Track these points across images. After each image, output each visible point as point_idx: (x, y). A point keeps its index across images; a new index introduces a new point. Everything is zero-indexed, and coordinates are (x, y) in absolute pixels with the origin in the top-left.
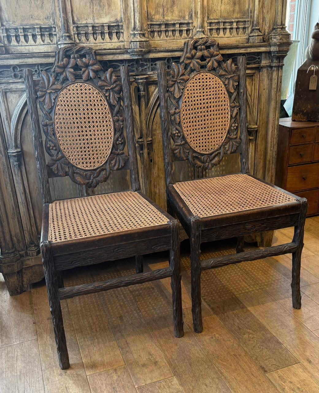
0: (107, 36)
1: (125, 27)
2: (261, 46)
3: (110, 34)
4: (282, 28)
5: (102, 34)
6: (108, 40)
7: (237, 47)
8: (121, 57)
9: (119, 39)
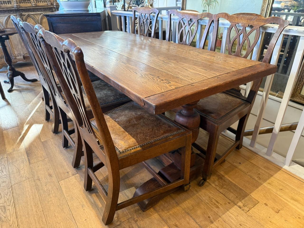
0: (7, 4)
1: (12, 1)
2: (51, 6)
3: (8, 3)
4: (56, 1)
5: (6, 3)
6: (8, 5)
7: (44, 6)
8: (12, 9)
9: (11, 4)
